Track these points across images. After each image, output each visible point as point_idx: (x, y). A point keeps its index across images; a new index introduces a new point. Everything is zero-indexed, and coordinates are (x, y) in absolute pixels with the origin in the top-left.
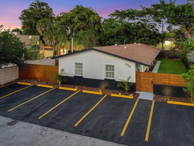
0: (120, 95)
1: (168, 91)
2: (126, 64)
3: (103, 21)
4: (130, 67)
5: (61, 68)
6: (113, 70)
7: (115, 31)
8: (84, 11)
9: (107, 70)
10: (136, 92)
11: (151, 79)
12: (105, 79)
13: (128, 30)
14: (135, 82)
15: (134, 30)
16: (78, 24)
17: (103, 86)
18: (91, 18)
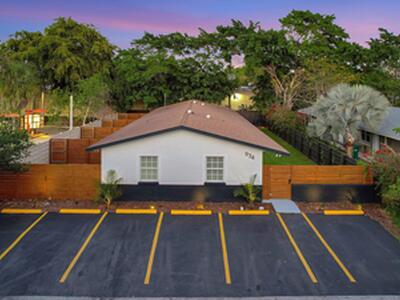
0: (242, 212)
1: (314, 194)
2: (247, 154)
3: (117, 54)
4: (253, 158)
5: (108, 170)
6: (221, 166)
7: (148, 75)
8: (78, 31)
9: (209, 166)
11: (288, 176)
12: (206, 184)
13: (174, 75)
14: (260, 183)
15: (184, 75)
16: (68, 60)
17: (200, 196)
18: (95, 48)
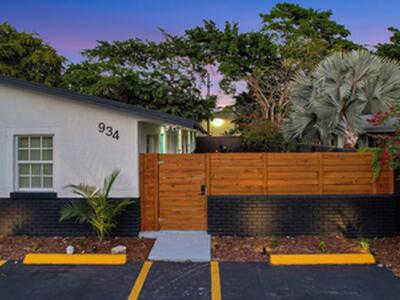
2: (102, 126)
3: (67, 67)
6: (49, 154)
9: (22, 155)
10: (142, 235)
11: (199, 178)
13: (131, 88)
15: (144, 89)
18: (34, 57)
